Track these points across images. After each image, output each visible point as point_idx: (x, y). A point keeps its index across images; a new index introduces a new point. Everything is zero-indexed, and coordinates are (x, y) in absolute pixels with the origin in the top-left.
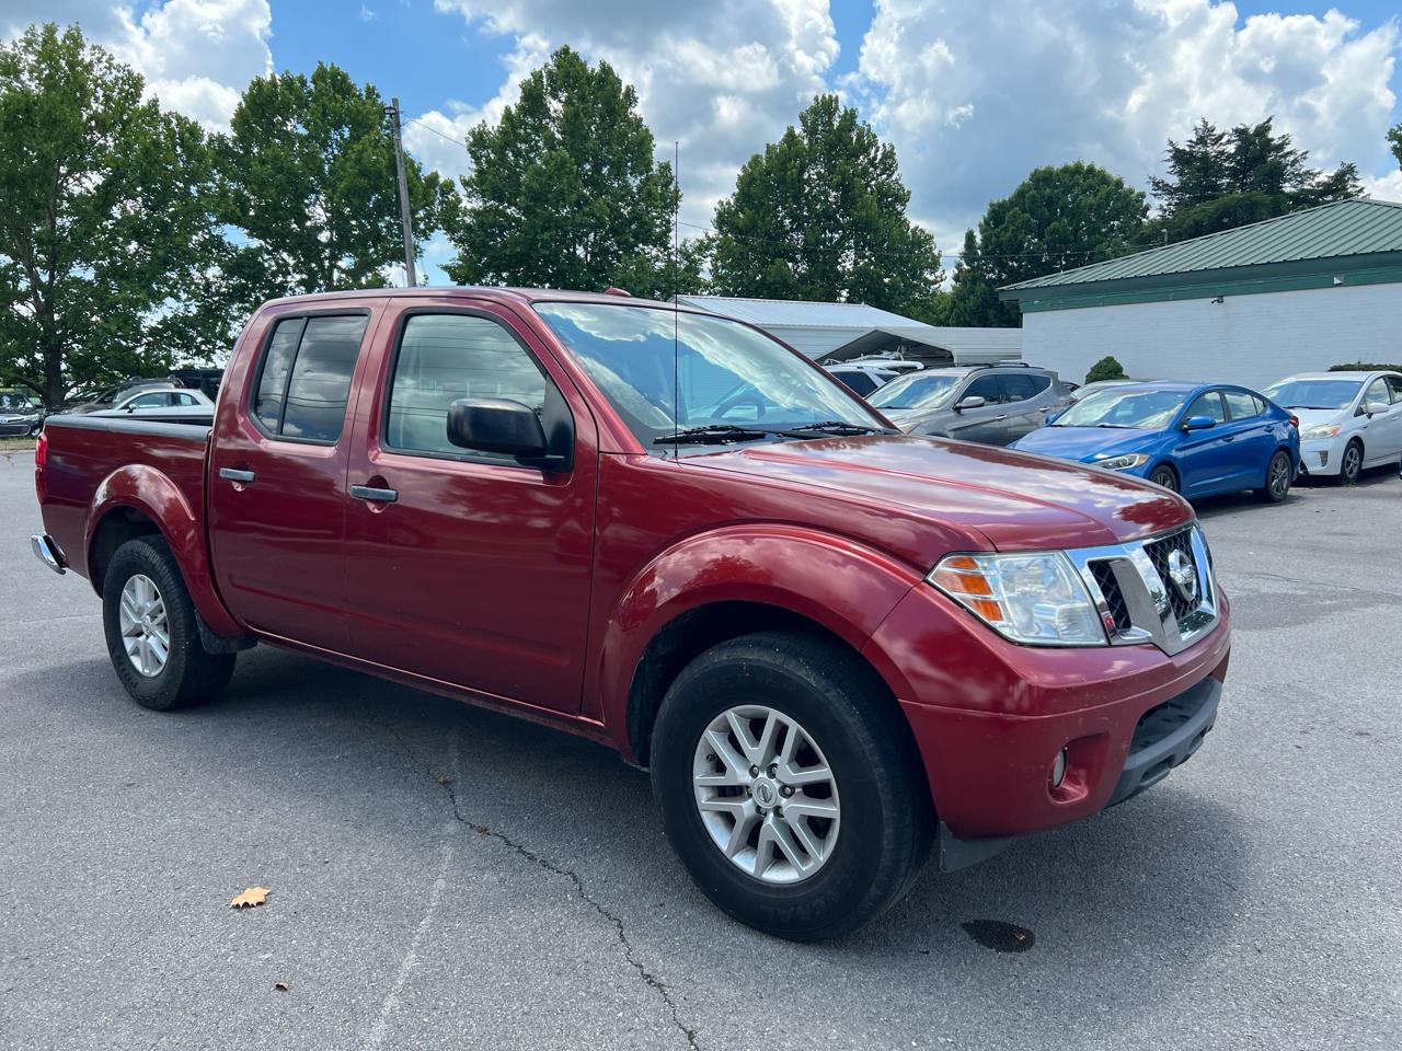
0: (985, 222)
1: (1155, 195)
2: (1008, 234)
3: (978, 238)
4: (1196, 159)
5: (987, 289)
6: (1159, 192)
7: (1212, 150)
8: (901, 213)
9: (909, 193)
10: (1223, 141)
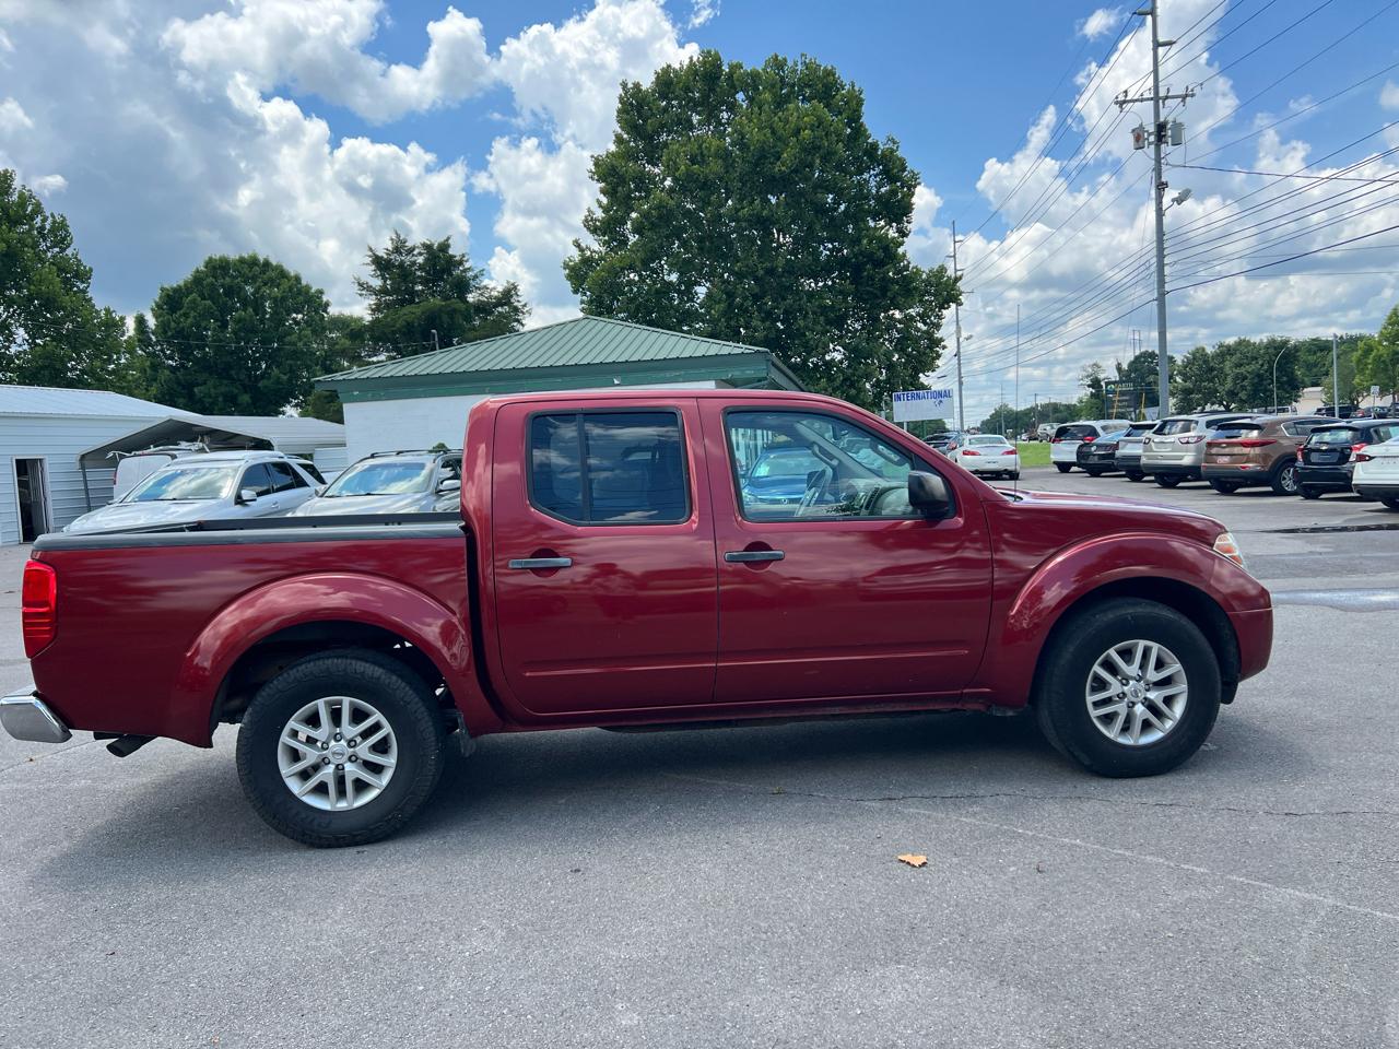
0: (157, 305)
1: (361, 295)
2: (189, 320)
3: (151, 322)
4: (394, 266)
5: (172, 375)
6: (364, 292)
7: (407, 260)
8: (84, 291)
9: (91, 270)
10: (415, 253)
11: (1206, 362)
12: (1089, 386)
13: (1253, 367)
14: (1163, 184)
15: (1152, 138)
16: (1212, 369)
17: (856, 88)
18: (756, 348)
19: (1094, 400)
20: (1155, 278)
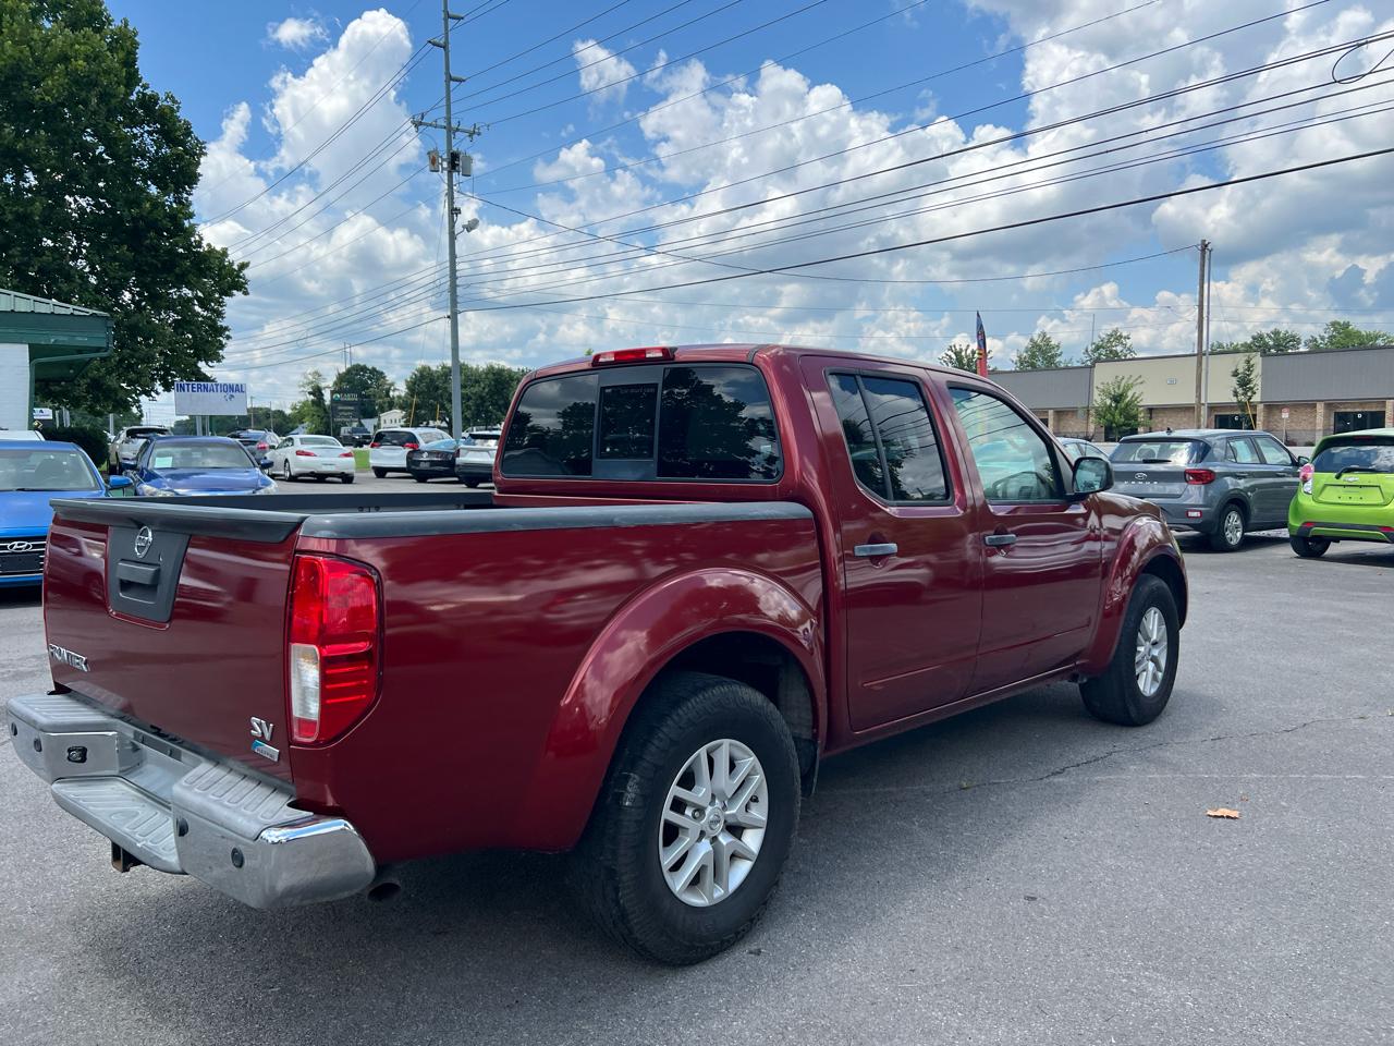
11: (432, 380)
12: (310, 393)
13: (476, 389)
14: (456, 209)
15: (445, 165)
16: (437, 388)
17: (131, 28)
18: (91, 311)
19: (315, 408)
20: (447, 295)
